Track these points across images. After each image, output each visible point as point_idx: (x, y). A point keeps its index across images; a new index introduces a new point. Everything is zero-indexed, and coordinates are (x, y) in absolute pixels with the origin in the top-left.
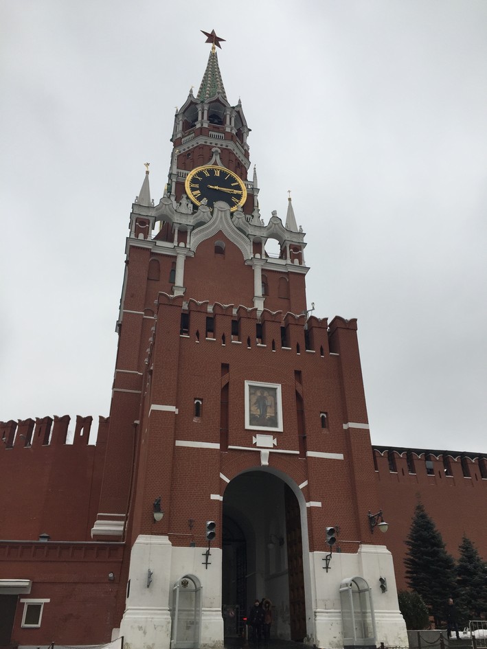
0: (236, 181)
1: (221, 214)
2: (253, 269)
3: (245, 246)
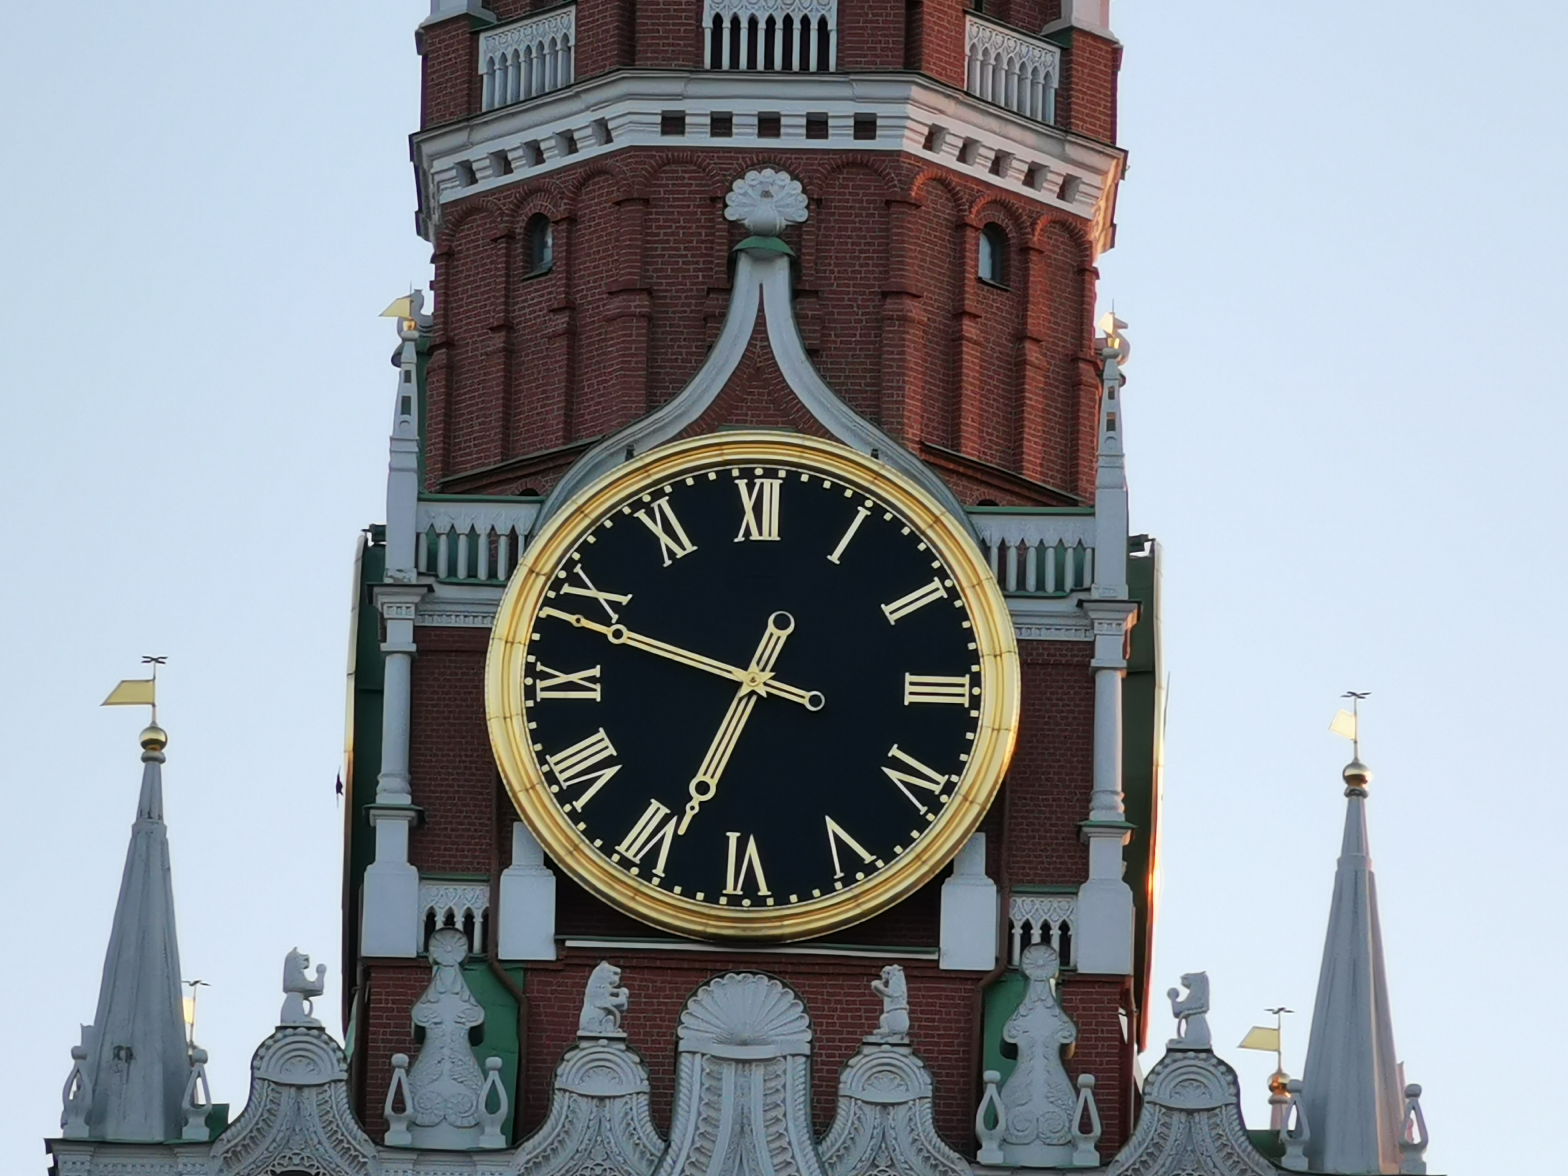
0: (921, 566)
1: (742, 1091)
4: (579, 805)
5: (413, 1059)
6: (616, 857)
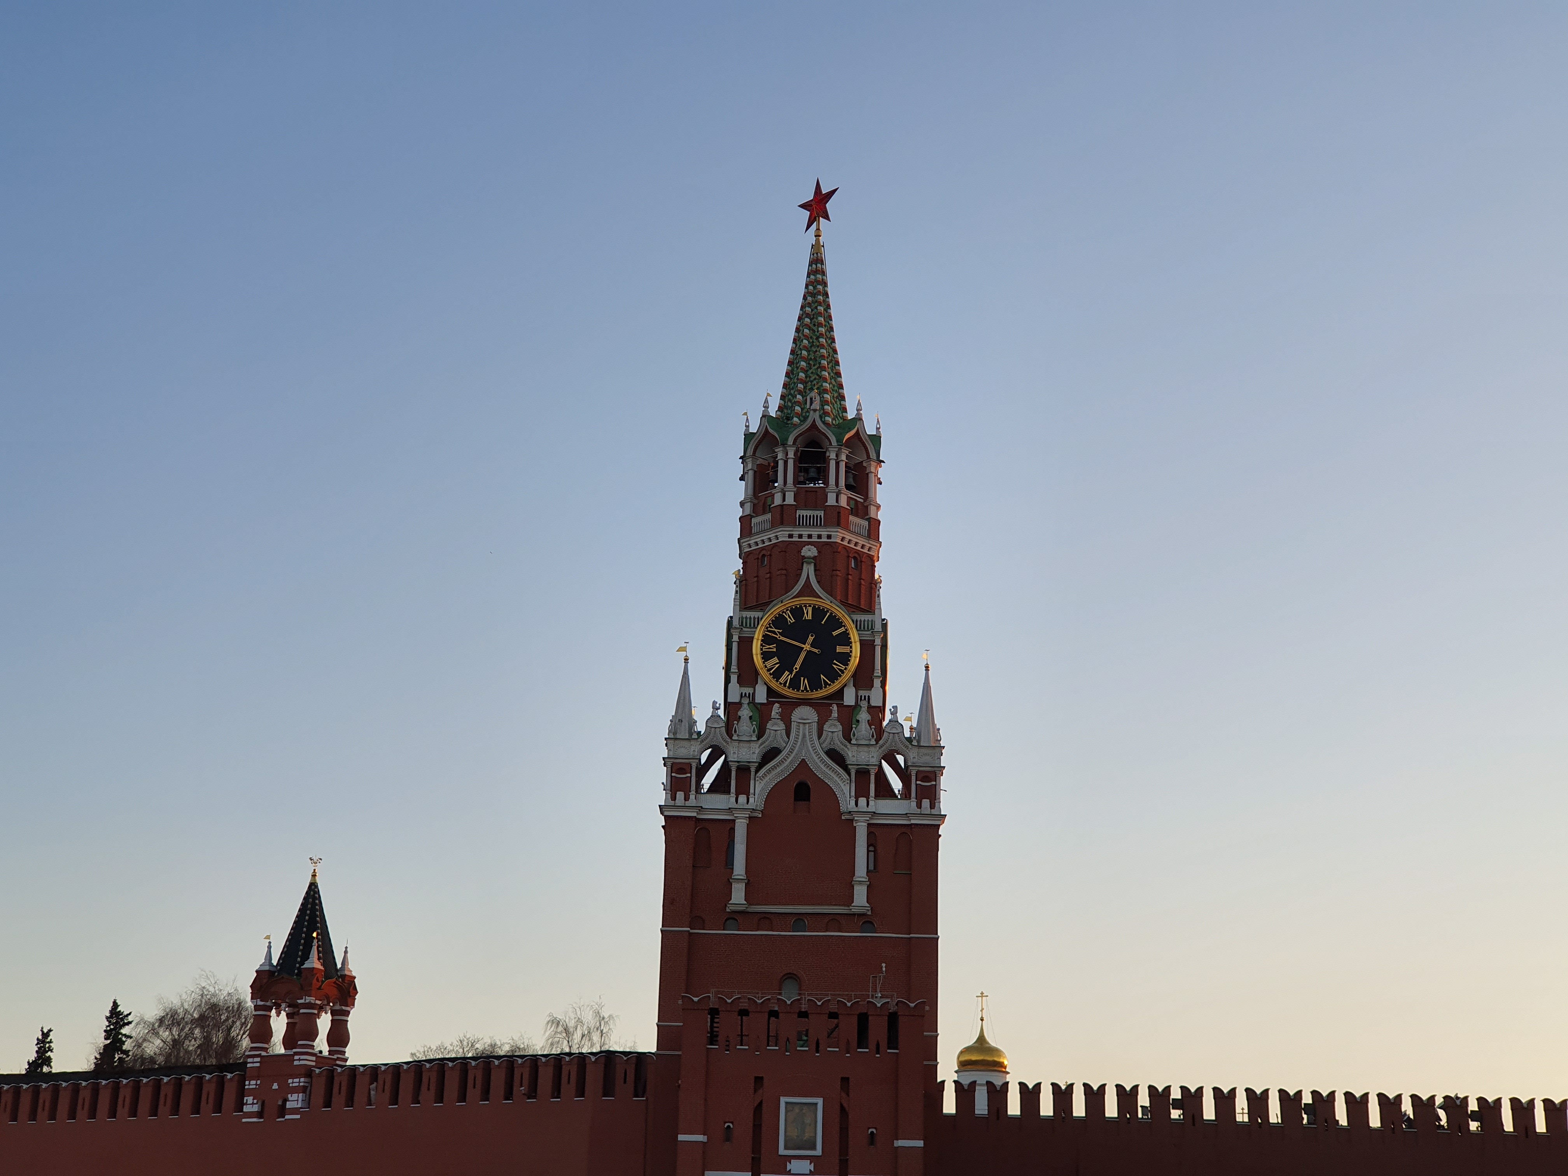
0: (840, 625)
2: (855, 825)
3: (842, 785)
4: (771, 672)
5: (738, 723)
6: (779, 682)
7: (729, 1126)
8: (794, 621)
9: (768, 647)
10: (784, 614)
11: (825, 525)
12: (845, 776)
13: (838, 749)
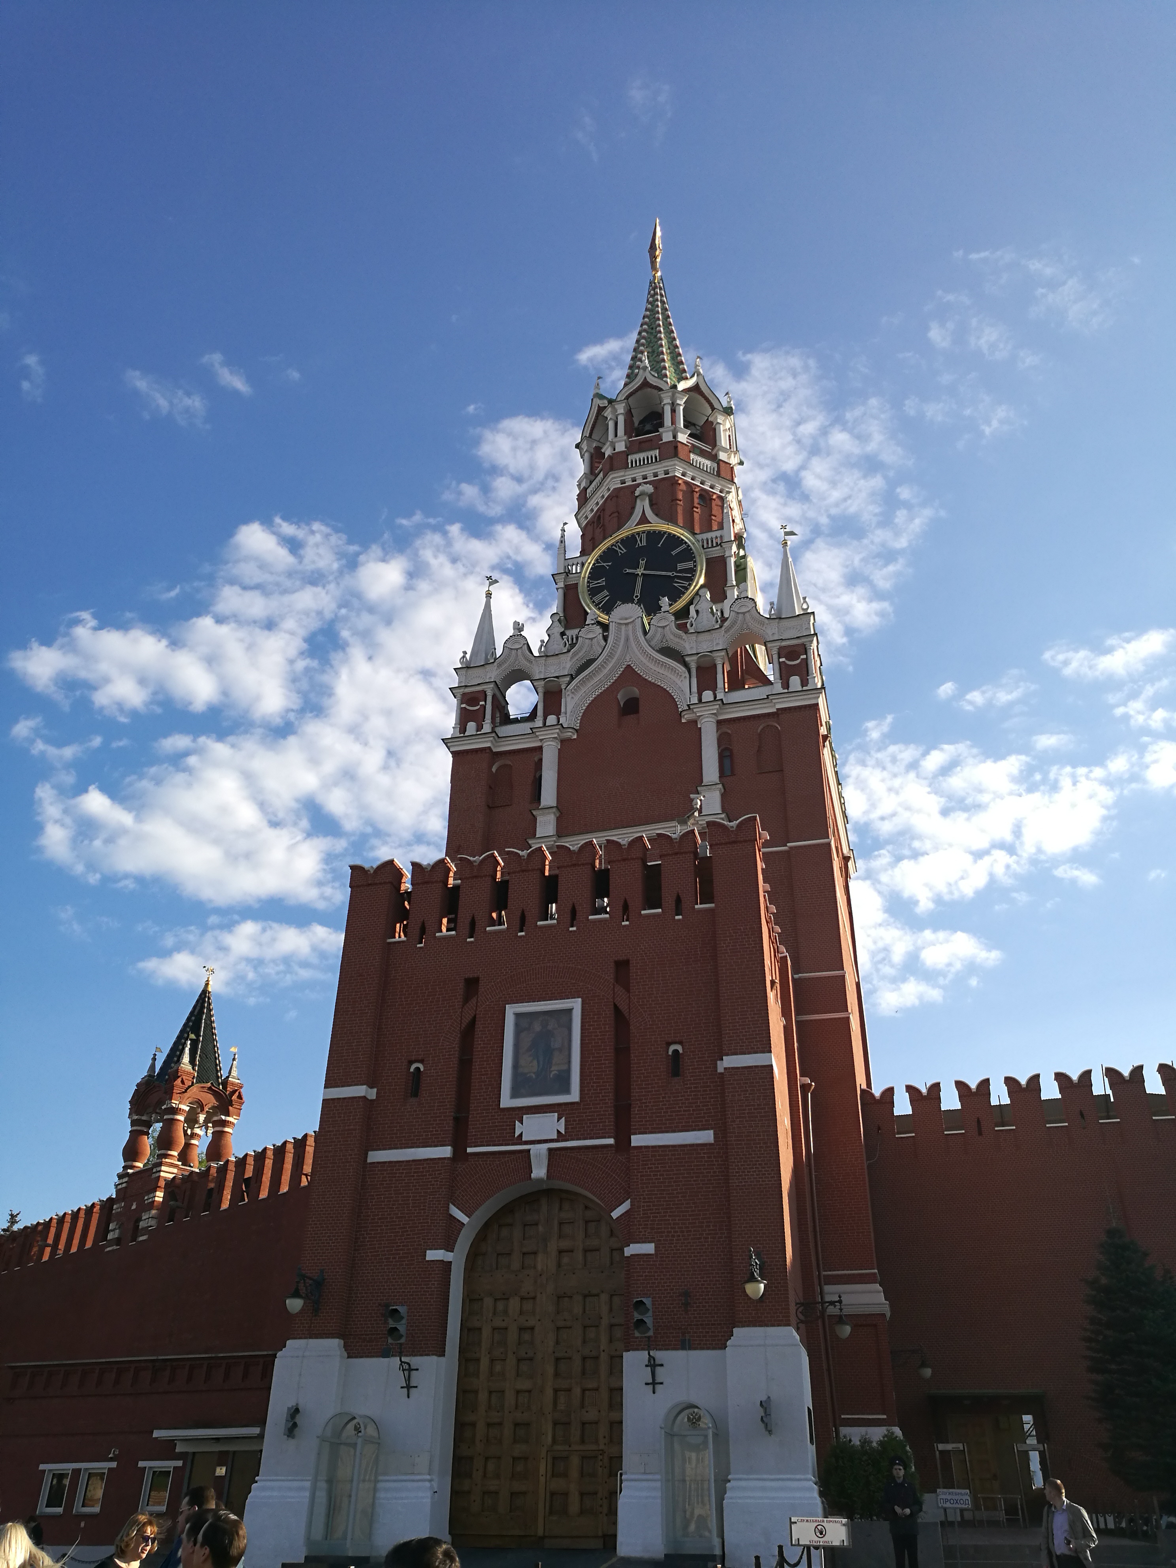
0: (680, 543)
1: (627, 631)
2: (699, 726)
3: (679, 682)
4: (600, 606)
7: (418, 1069)
8: (625, 551)
9: (596, 582)
10: (614, 547)
11: (660, 461)
12: (681, 668)
13: (672, 645)
